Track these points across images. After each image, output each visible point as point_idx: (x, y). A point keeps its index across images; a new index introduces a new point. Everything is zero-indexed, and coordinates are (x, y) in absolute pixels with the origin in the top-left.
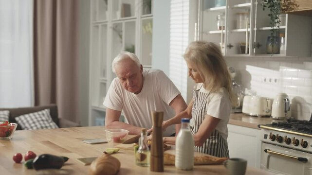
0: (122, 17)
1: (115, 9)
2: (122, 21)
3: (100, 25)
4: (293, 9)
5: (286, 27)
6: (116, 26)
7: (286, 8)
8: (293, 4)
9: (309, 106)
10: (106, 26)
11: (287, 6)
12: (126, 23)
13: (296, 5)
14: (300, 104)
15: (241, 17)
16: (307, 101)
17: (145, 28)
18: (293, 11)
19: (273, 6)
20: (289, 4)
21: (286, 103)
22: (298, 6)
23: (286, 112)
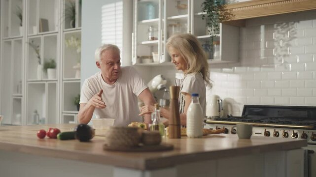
0: (40, 31)
1: (32, 24)
2: (41, 36)
3: (13, 40)
4: (230, 18)
5: (220, 35)
6: (33, 42)
7: (222, 17)
8: (229, 14)
9: (239, 105)
10: (20, 42)
11: (223, 16)
12: (45, 37)
13: (232, 15)
14: (230, 104)
15: (173, 28)
16: (238, 101)
17: (68, 42)
18: (229, 20)
19: (212, 16)
20: (225, 14)
21: (219, 104)
22: (235, 16)
23: (219, 111)
